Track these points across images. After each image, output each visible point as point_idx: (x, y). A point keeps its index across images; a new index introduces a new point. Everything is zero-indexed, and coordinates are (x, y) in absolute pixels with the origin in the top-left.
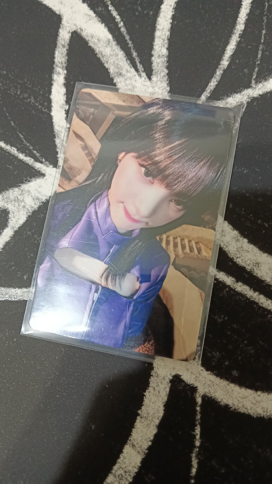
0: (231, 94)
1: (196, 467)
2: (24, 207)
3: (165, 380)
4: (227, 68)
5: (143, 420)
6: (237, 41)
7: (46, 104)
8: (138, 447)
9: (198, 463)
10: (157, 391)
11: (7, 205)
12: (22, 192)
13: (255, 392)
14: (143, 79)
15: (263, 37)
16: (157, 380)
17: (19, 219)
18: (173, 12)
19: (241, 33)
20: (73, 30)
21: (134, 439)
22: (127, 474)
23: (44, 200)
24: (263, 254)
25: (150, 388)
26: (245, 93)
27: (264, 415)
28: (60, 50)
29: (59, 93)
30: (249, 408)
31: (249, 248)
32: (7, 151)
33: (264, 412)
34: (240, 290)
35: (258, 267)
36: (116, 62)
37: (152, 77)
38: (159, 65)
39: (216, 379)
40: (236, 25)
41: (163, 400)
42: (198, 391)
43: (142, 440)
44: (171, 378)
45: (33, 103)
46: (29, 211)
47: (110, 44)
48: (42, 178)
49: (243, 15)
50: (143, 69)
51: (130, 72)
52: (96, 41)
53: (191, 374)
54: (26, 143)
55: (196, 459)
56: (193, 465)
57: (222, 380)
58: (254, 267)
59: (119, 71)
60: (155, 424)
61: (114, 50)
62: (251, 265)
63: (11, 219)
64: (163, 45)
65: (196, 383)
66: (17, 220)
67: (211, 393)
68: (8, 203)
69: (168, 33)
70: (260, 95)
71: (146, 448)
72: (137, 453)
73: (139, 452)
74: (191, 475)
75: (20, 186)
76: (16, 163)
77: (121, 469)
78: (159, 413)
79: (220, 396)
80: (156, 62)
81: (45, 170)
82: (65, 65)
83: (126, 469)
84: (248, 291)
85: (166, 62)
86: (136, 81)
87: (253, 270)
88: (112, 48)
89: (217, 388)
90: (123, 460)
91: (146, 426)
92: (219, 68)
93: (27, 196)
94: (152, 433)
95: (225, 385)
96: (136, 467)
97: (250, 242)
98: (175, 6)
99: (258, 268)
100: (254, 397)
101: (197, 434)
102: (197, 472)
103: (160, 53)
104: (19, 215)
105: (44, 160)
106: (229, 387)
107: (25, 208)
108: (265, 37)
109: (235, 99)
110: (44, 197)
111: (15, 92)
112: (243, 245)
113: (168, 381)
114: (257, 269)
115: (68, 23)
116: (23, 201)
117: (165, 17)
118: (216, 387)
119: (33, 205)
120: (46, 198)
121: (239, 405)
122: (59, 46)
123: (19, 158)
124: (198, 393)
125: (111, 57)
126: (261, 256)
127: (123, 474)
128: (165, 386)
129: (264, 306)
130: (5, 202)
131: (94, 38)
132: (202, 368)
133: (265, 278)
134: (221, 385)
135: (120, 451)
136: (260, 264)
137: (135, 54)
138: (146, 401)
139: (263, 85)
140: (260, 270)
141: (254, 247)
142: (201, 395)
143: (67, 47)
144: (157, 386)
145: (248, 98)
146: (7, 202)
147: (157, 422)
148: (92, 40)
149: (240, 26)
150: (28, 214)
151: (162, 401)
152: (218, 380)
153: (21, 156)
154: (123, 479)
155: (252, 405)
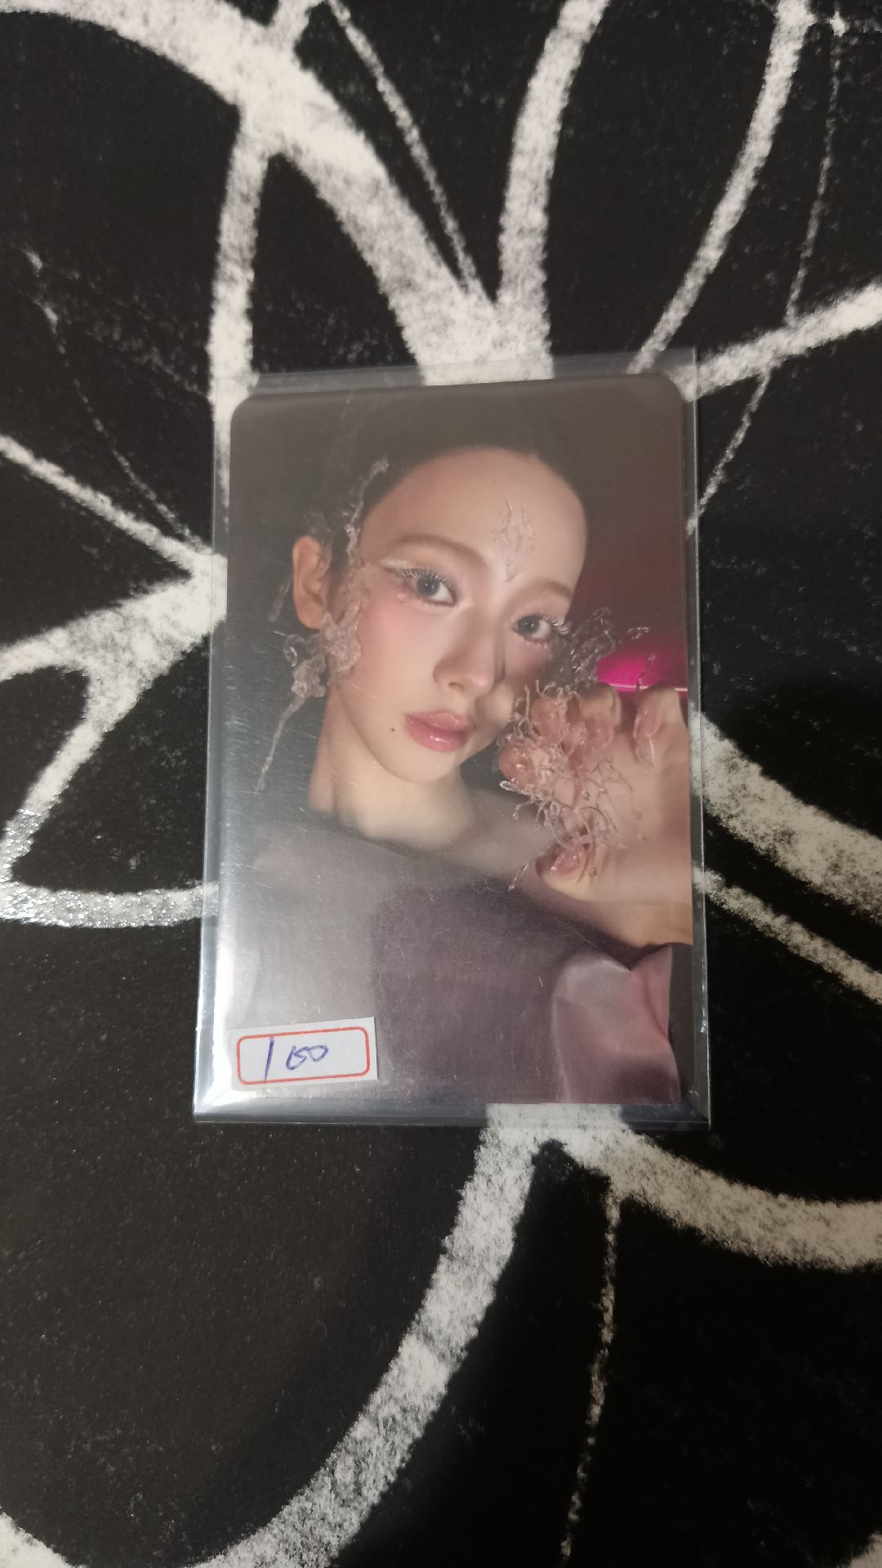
0: (726, 345)
1: (601, 1402)
2: (131, 664)
3: (521, 1156)
4: (716, 269)
5: (455, 1267)
6: (747, 189)
7: (194, 369)
8: (441, 1342)
9: (606, 1389)
10: (498, 1187)
11: (84, 658)
12: (125, 623)
13: (769, 1195)
14: (474, 298)
15: (823, 179)
16: (497, 1155)
17: (116, 700)
18: (563, 100)
19: (761, 165)
20: (274, 152)
21: (429, 1318)
22: (410, 1415)
23: (187, 647)
24: (803, 806)
25: (475, 1178)
26: (764, 345)
27: (795, 1260)
28: (235, 209)
29: (231, 336)
30: (753, 1239)
31: (763, 791)
32: (84, 505)
33: (795, 1251)
34: (736, 907)
35: (789, 842)
36: (396, 248)
37: (499, 293)
38: (522, 259)
39: (663, 1155)
40: (746, 143)
41: (512, 1212)
42: (612, 1187)
43: (451, 1320)
44: (536, 1150)
45: (159, 368)
46: (144, 676)
47: (381, 193)
48: (183, 583)
49: (767, 112)
50: (473, 270)
51: (436, 278)
52: (340, 184)
53: (592, 1141)
54: (137, 482)
55: (600, 1378)
56: (594, 1395)
57: (679, 1161)
58: (777, 845)
59: (405, 276)
60: (488, 1279)
61: (392, 213)
62: (768, 838)
63: (94, 698)
64: (533, 201)
65: (606, 1166)
66: (111, 703)
67: (648, 1196)
68: (87, 652)
69: (548, 164)
70: (809, 349)
71: (462, 1344)
72: (438, 1357)
73: (442, 1356)
74: (587, 1422)
75: (120, 606)
76: (108, 540)
77: (392, 1401)
78: (499, 1247)
79: (671, 1205)
80: (512, 250)
81: (190, 561)
82: (249, 255)
83: (405, 1404)
84: (758, 910)
85: (541, 249)
86: (452, 304)
87: (775, 852)
88: (385, 205)
89: (664, 1181)
90: (398, 1376)
91: (463, 1281)
92: (693, 269)
93: (138, 635)
94: (481, 1302)
95: (689, 1174)
96: (432, 1398)
97: (769, 772)
98: (571, 83)
99: (787, 846)
100: (768, 1209)
101: (607, 1310)
102: (603, 1416)
103: (524, 223)
104: (116, 688)
105: (187, 532)
106: (697, 1179)
107: (134, 668)
108: (830, 180)
109: (737, 360)
110: (189, 637)
111: (107, 334)
112: (748, 780)
113: (529, 1158)
114: (786, 851)
115: (260, 131)
116: (128, 648)
117: (540, 114)
118: (661, 1178)
119: (156, 659)
120: (192, 640)
121: (725, 1229)
122: (232, 199)
123: (117, 525)
124: (610, 1194)
125: (383, 233)
126: (798, 814)
127: (399, 1417)
128: (520, 1173)
129: (802, 954)
130: (78, 652)
131: (333, 176)
132: (624, 1126)
133: (808, 876)
134: (676, 1172)
135: (393, 1352)
136: (794, 836)
137: (451, 225)
138: (466, 1213)
139: (820, 322)
140: (794, 853)
141: (780, 788)
142: (619, 1201)
143: (255, 202)
144: (498, 1173)
145: (776, 358)
146: (83, 650)
147: (494, 1272)
148: (330, 183)
149: (758, 145)
150: (143, 685)
151: (508, 1215)
152: (667, 1159)
153: (124, 521)
154: (398, 1429)
155: (761, 1232)
